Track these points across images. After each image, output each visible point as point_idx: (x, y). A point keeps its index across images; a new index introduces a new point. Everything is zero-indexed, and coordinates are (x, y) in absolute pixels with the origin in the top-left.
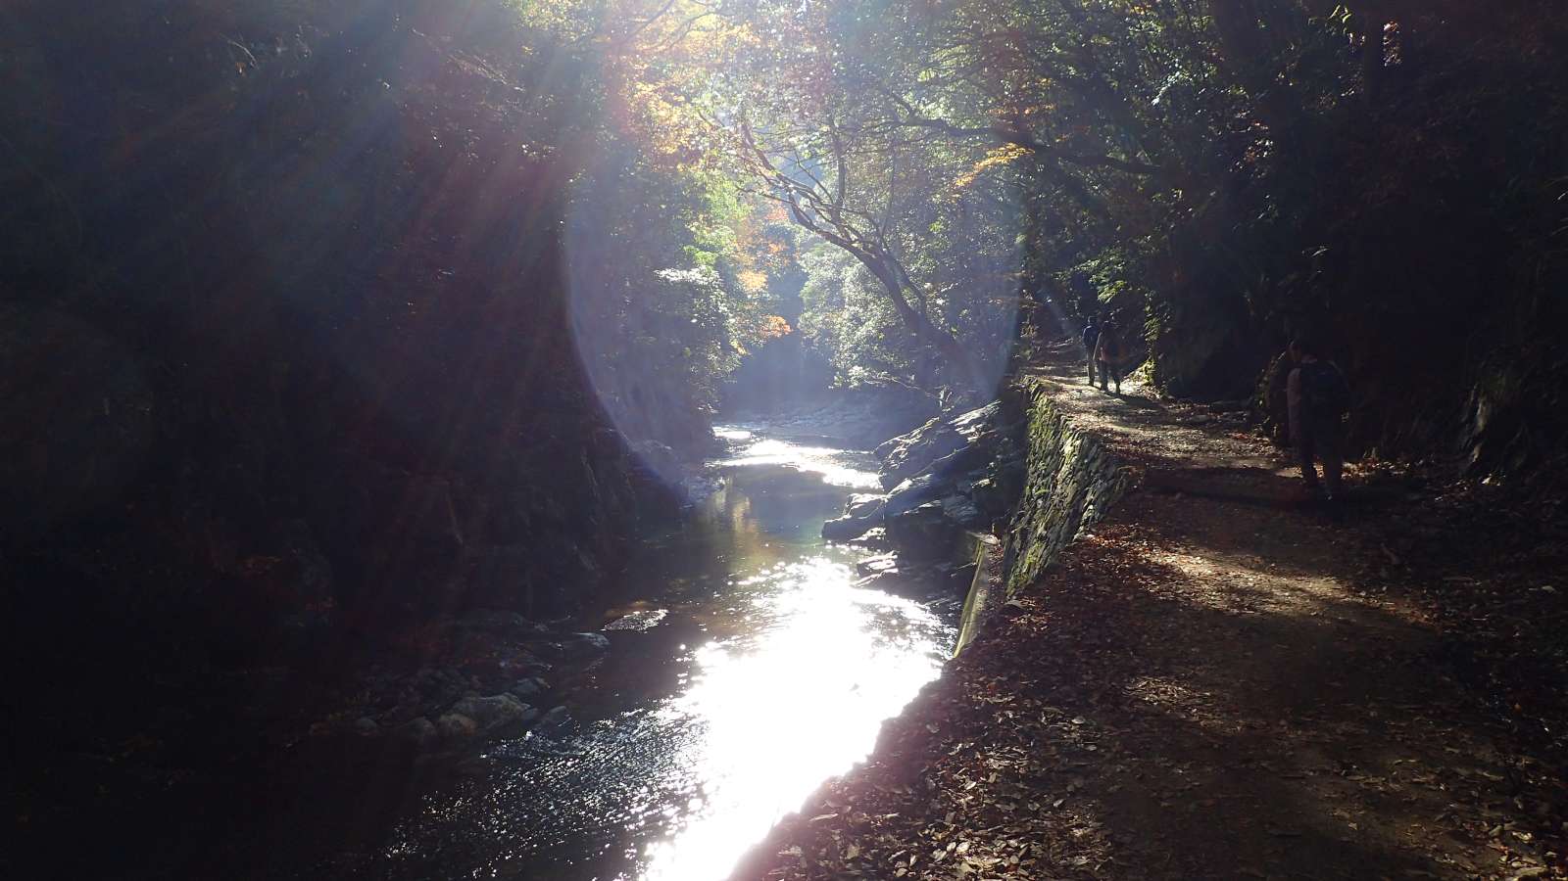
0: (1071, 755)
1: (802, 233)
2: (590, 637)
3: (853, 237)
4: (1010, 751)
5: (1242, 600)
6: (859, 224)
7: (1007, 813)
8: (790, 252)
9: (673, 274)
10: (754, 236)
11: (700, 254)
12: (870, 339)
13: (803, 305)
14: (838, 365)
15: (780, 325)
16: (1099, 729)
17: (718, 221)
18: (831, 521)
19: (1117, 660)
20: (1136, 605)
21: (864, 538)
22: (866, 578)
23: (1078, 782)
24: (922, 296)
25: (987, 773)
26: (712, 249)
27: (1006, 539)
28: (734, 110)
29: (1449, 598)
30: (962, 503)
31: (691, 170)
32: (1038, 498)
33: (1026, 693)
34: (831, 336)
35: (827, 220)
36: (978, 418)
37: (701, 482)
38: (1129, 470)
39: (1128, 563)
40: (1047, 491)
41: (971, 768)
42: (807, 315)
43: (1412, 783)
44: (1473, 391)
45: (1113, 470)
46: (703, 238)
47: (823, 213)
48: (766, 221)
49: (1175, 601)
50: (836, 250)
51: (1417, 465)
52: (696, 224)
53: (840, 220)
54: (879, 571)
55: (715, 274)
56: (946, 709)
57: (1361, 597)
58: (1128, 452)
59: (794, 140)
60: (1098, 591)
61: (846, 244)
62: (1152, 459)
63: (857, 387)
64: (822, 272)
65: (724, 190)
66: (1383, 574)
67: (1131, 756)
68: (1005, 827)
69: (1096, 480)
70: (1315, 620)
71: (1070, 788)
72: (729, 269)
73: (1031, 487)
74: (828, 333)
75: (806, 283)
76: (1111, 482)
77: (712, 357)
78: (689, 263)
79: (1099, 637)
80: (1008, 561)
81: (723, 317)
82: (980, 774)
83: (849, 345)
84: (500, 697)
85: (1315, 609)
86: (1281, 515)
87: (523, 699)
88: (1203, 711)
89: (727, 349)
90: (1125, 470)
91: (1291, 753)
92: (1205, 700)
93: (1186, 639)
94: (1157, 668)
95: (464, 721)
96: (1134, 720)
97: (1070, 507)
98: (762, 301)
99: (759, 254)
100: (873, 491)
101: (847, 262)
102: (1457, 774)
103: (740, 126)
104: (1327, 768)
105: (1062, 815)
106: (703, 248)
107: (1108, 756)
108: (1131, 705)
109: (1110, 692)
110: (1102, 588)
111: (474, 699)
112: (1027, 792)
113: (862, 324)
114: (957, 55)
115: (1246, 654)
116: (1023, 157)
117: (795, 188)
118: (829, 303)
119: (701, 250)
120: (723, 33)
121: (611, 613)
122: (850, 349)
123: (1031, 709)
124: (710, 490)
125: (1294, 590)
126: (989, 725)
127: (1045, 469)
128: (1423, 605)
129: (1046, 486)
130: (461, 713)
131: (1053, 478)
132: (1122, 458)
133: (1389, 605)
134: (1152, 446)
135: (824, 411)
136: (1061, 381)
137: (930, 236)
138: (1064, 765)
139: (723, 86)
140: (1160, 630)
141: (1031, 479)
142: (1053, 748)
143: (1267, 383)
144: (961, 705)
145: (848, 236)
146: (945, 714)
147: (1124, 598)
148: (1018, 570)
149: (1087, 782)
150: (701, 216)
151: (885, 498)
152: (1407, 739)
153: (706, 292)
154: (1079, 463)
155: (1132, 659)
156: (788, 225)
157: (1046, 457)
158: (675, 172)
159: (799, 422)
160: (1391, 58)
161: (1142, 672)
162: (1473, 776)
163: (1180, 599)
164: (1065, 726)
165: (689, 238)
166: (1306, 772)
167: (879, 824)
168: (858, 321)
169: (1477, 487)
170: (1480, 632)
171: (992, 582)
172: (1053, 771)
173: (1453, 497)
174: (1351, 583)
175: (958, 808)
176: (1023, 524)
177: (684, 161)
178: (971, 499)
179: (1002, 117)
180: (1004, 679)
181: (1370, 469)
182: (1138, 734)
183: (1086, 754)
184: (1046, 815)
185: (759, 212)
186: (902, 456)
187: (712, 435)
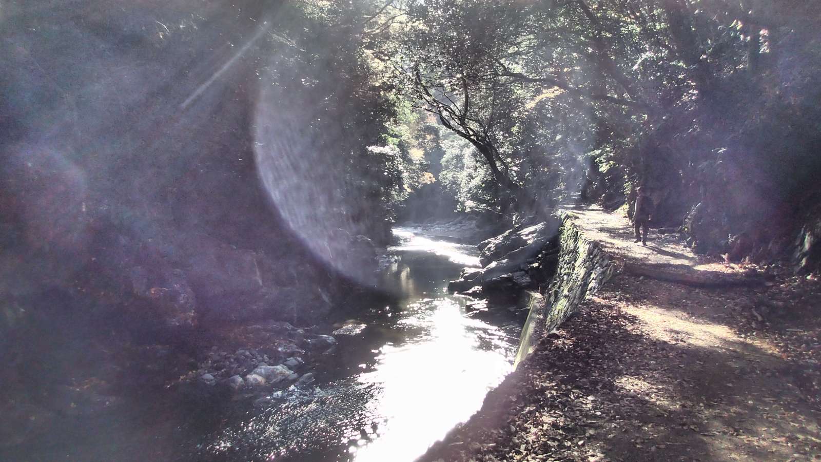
0: (587, 416)
1: (443, 129)
2: (326, 338)
3: (471, 133)
4: (555, 413)
5: (678, 336)
6: (474, 126)
7: (554, 447)
8: (436, 140)
9: (375, 149)
10: (419, 131)
11: (390, 139)
12: (478, 187)
13: (442, 167)
14: (460, 199)
15: (430, 178)
16: (602, 403)
17: (401, 122)
18: (453, 282)
19: (611, 366)
20: (621, 336)
21: (470, 291)
22: (470, 313)
23: (592, 432)
24: (506, 166)
25: (542, 423)
26: (396, 136)
27: (546, 295)
28: (412, 64)
29: (790, 340)
30: (523, 276)
31: (387, 95)
32: (565, 275)
33: (563, 381)
34: (456, 184)
35: (458, 124)
36: (533, 231)
37: (385, 258)
38: (614, 263)
39: (616, 314)
40: (569, 271)
41: (534, 421)
42: (444, 173)
43: (773, 441)
44: (803, 229)
45: (606, 262)
46: (392, 130)
47: (456, 120)
48: (425, 123)
49: (642, 335)
50: (461, 139)
51: (771, 267)
52: (389, 123)
53: (465, 124)
54: (477, 310)
55: (398, 149)
56: (520, 388)
57: (742, 337)
58: (614, 253)
59: (443, 81)
60: (600, 327)
61: (466, 136)
62: (626, 257)
63: (469, 212)
64: (453, 151)
65: (404, 106)
66: (754, 325)
67: (620, 419)
68: (553, 454)
69: (597, 267)
70: (717, 349)
71: (587, 435)
72: (404, 147)
73: (561, 268)
74: (454, 182)
75: (444, 156)
76: (605, 268)
77: (393, 193)
78: (384, 143)
79: (601, 353)
80: (547, 309)
81: (400, 172)
82: (538, 424)
83: (466, 189)
84: (278, 367)
85: (717, 343)
86: (697, 291)
87: (290, 368)
88: (658, 396)
89: (402, 189)
90: (613, 262)
91: (706, 421)
92: (659, 390)
93: (647, 356)
94: (632, 371)
95: (260, 379)
96: (621, 399)
97: (582, 281)
98: (421, 164)
99: (420, 140)
100: (475, 267)
101: (466, 146)
102: (797, 438)
103: (415, 73)
104: (726, 431)
105: (583, 449)
106: (392, 136)
107: (607, 418)
108: (619, 391)
109: (607, 383)
110: (602, 326)
111: (265, 367)
112: (564, 436)
113: (473, 178)
114: (529, 39)
115: (680, 366)
116: (562, 94)
117: (442, 107)
118: (456, 167)
119: (391, 137)
120: (410, 24)
121: (336, 325)
122: (466, 191)
123: (565, 391)
124: (390, 263)
125: (705, 332)
126: (543, 398)
127: (569, 260)
128: (776, 343)
129: (569, 269)
130: (257, 374)
131: (573, 265)
132: (611, 256)
133: (757, 343)
134: (627, 250)
135: (451, 223)
136: (579, 213)
137: (511, 134)
138: (583, 422)
139: (407, 52)
140: (634, 351)
141: (561, 265)
142: (578, 412)
143: (689, 219)
144: (528, 386)
145: (468, 132)
146: (520, 391)
147: (614, 332)
148: (552, 312)
149: (596, 432)
150: (392, 119)
151: (483, 271)
152: (770, 417)
153: (393, 159)
154: (588, 257)
155: (618, 365)
156: (436, 125)
157: (570, 253)
158: (379, 96)
159: (437, 229)
160: (764, 49)
161: (625, 373)
162: (806, 439)
163: (644, 334)
164: (584, 400)
165: (385, 130)
166: (715, 433)
167: (485, 449)
168: (471, 177)
169: (804, 281)
170: (807, 360)
171: (538, 319)
172: (578, 425)
173: (790, 285)
174: (736, 330)
175: (527, 443)
176: (556, 288)
177: (385, 90)
178: (528, 274)
179: (552, 73)
180: (550, 373)
181: (745, 268)
182: (623, 407)
183: (595, 417)
184: (575, 449)
185: (422, 118)
186: (492, 249)
187: (391, 234)
